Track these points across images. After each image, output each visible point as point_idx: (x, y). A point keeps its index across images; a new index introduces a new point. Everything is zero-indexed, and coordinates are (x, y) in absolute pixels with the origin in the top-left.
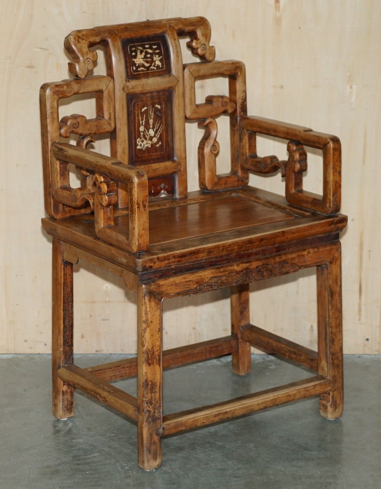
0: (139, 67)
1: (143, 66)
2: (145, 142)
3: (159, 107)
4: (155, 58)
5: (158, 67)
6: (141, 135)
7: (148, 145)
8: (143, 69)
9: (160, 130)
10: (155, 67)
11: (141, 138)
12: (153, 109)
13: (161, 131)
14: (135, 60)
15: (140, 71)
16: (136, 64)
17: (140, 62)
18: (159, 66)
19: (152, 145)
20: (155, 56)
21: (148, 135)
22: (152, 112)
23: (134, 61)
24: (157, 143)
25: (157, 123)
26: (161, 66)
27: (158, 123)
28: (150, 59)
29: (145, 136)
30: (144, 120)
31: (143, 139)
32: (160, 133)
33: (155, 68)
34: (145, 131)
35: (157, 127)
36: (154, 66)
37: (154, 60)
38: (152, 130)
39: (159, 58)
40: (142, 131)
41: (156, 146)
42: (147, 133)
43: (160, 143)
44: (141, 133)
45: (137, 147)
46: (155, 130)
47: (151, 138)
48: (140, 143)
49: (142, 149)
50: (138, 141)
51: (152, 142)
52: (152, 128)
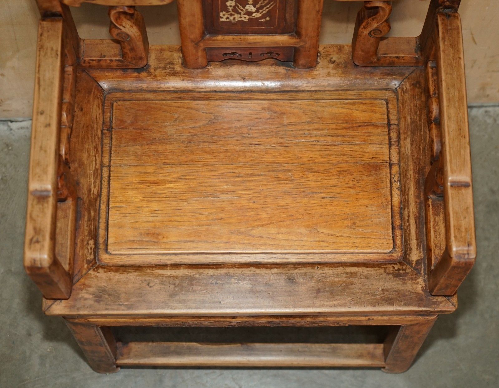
2: (237, 16)
6: (229, 9)
7: (243, 19)
9: (268, 6)
11: (228, 12)
13: (271, 8)
19: (249, 19)
21: (244, 10)
24: (263, 17)
29: (238, 11)
31: (233, 13)
32: (267, 10)
34: (236, 5)
35: (262, 3)
38: (252, 6)
40: (231, 6)
41: (260, 21)
42: (242, 8)
43: (268, 19)
44: (229, 8)
45: (219, 20)
46: (258, 6)
47: (249, 13)
48: (226, 16)
49: (230, 22)
50: (221, 14)
51: (251, 17)
52: (252, 4)
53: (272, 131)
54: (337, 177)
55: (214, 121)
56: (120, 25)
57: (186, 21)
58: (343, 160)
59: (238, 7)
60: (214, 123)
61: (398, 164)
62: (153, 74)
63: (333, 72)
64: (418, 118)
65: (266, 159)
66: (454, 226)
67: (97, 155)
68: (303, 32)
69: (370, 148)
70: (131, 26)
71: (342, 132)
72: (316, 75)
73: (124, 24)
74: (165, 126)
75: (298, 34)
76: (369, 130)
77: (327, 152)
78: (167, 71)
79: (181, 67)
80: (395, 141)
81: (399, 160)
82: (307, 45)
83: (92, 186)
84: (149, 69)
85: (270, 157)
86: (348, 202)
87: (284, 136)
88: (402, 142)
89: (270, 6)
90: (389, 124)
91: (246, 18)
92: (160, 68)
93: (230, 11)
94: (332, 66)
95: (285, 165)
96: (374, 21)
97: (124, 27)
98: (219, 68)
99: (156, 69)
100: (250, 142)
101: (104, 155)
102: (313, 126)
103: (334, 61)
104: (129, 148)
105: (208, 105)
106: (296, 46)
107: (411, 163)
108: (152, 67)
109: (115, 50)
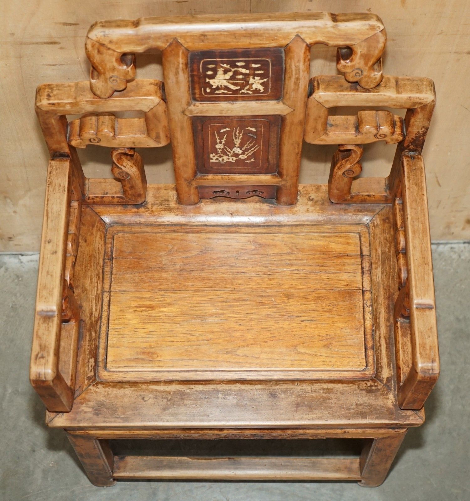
0: (218, 88)
1: (226, 88)
2: (225, 157)
3: (254, 130)
4: (251, 81)
5: (257, 91)
7: (231, 160)
8: (226, 92)
9: (253, 149)
10: (251, 91)
11: (217, 154)
12: (243, 131)
14: (211, 81)
15: (219, 94)
16: (213, 86)
17: (219, 84)
18: (260, 90)
19: (236, 160)
20: (254, 78)
21: (232, 152)
22: (239, 133)
23: (209, 81)
24: (249, 158)
25: (248, 143)
26: (262, 91)
27: (250, 143)
28: (242, 81)
29: (226, 153)
30: (225, 139)
31: (222, 155)
32: (252, 152)
33: (251, 93)
34: (224, 148)
35: (247, 146)
36: (248, 90)
37: (250, 83)
38: (239, 149)
39: (261, 81)
40: (220, 149)
41: (245, 162)
42: (230, 151)
43: (253, 160)
44: (218, 150)
45: (210, 161)
46: (244, 148)
47: (236, 155)
48: (216, 157)
49: (219, 163)
50: (211, 156)
51: (237, 158)
52: (239, 147)
53: (257, 261)
54: (315, 302)
55: (204, 252)
56: (122, 165)
57: (180, 162)
58: (320, 287)
59: (226, 149)
60: (204, 253)
61: (370, 291)
62: (151, 210)
63: (311, 208)
64: (387, 250)
65: (251, 286)
66: (420, 344)
67: (98, 282)
68: (285, 172)
69: (345, 276)
70: (131, 166)
71: (320, 262)
72: (296, 211)
73: (125, 164)
74: (160, 256)
75: (280, 174)
76: (344, 260)
77: (305, 280)
78: (163, 207)
79: (175, 204)
80: (367, 271)
81: (371, 287)
82: (288, 184)
83: (94, 309)
84: (147, 205)
85: (255, 284)
86: (325, 325)
87: (268, 265)
88: (373, 271)
89: (255, 149)
90: (362, 255)
91: (233, 159)
92: (156, 204)
93: (219, 153)
94: (310, 203)
95: (268, 291)
96: (348, 163)
97: (125, 167)
98: (209, 204)
99: (153, 205)
100: (237, 271)
101: (105, 282)
102: (294, 257)
103: (312, 200)
104: (127, 276)
105: (200, 237)
106: (278, 185)
107: (382, 290)
108: (150, 203)
109: (117, 188)
